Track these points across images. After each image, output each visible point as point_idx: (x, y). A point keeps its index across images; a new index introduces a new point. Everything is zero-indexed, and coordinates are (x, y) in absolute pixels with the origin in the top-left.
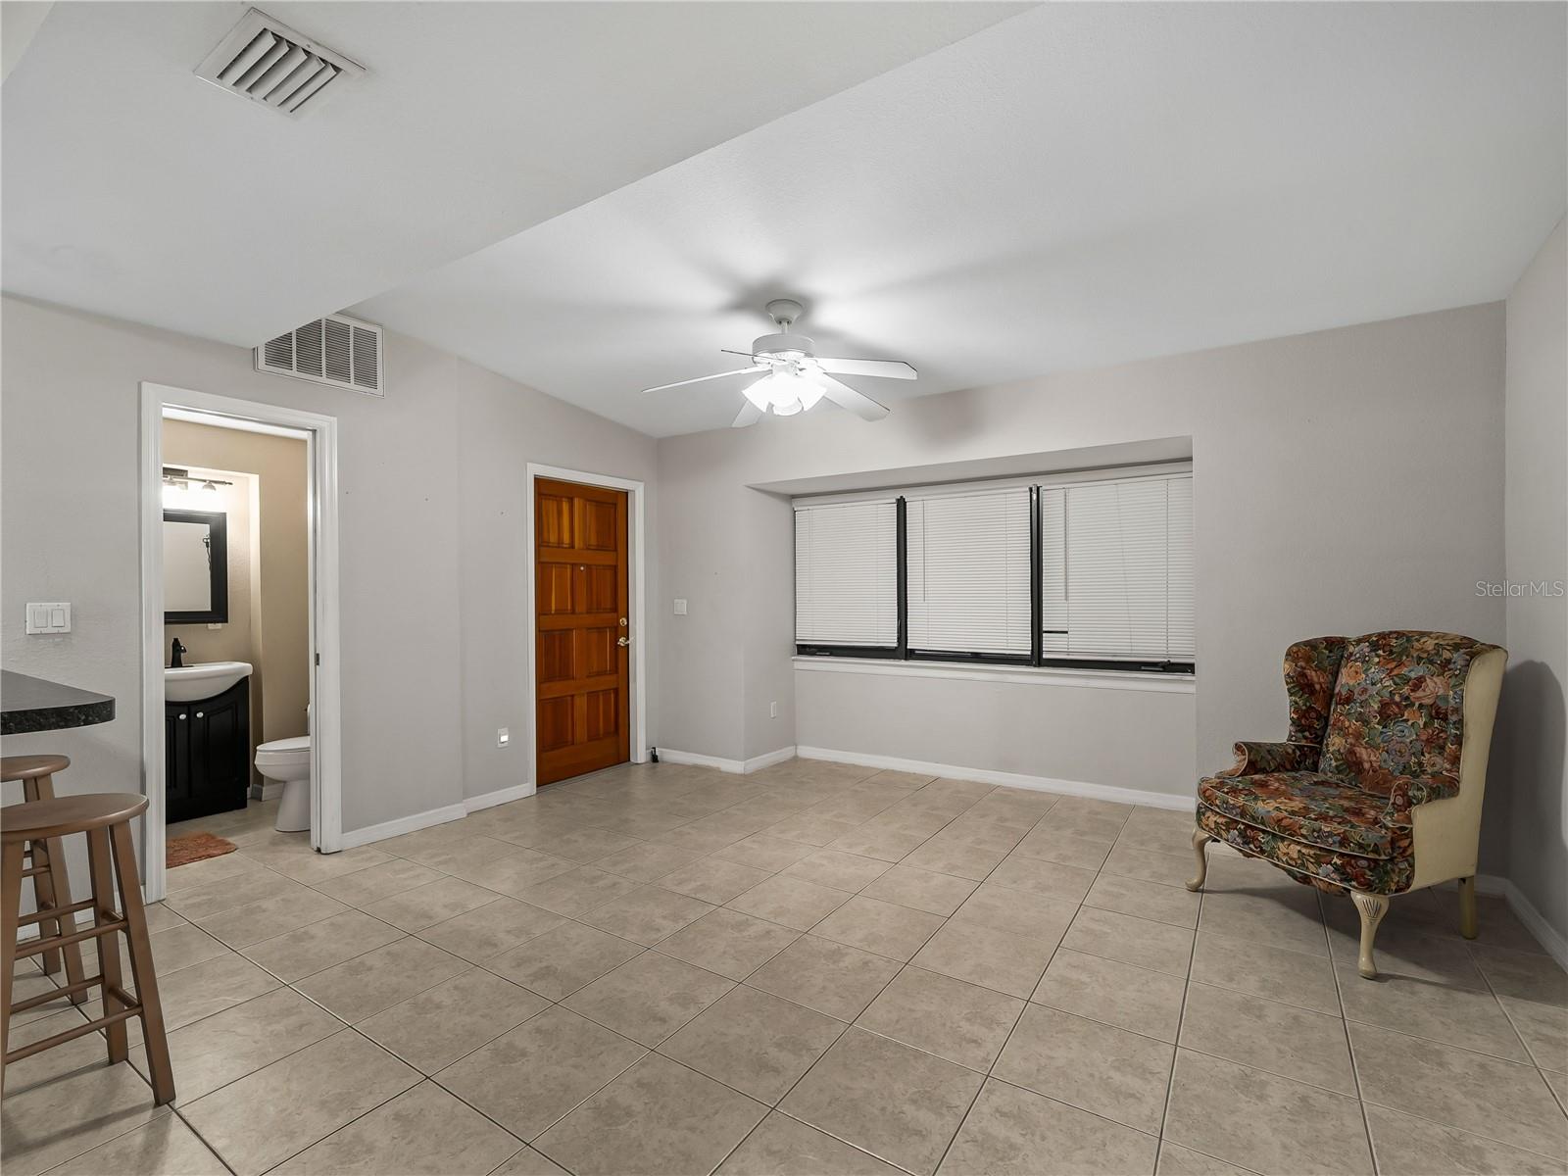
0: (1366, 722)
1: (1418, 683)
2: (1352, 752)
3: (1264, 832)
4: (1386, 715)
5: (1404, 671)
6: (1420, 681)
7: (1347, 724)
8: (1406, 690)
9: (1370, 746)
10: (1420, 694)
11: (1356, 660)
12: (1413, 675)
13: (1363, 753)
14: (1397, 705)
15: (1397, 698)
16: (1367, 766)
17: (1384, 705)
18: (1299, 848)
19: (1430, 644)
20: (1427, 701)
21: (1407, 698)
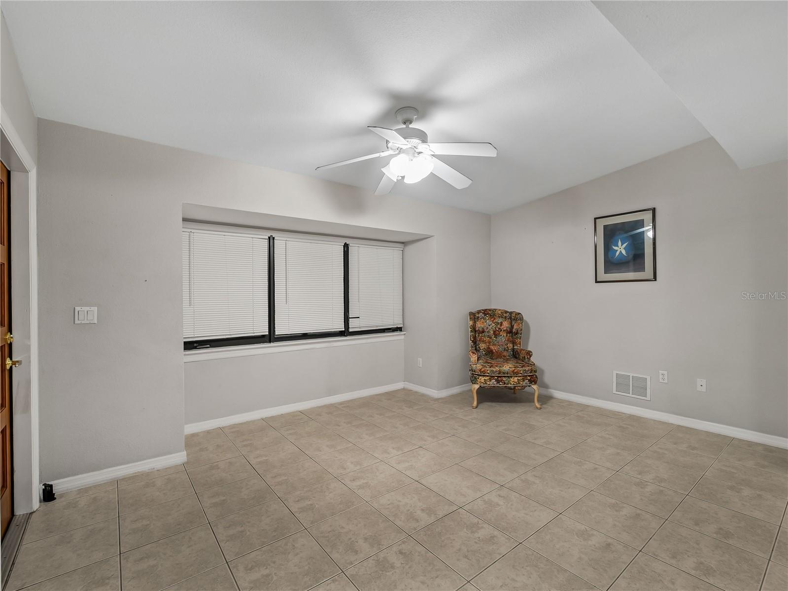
0: (491, 338)
1: (501, 324)
2: (489, 348)
3: (504, 377)
4: (496, 334)
5: (497, 321)
6: (502, 323)
7: (485, 339)
8: (499, 326)
9: (494, 345)
10: (502, 327)
11: (481, 319)
12: (499, 322)
13: (492, 347)
14: (498, 331)
15: (497, 329)
16: (494, 351)
17: (494, 332)
18: (517, 378)
19: (499, 312)
20: (505, 329)
21: (500, 329)
